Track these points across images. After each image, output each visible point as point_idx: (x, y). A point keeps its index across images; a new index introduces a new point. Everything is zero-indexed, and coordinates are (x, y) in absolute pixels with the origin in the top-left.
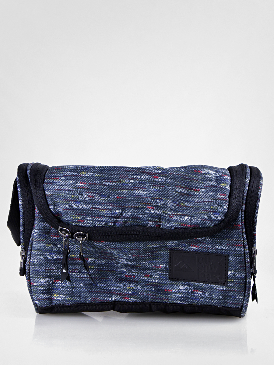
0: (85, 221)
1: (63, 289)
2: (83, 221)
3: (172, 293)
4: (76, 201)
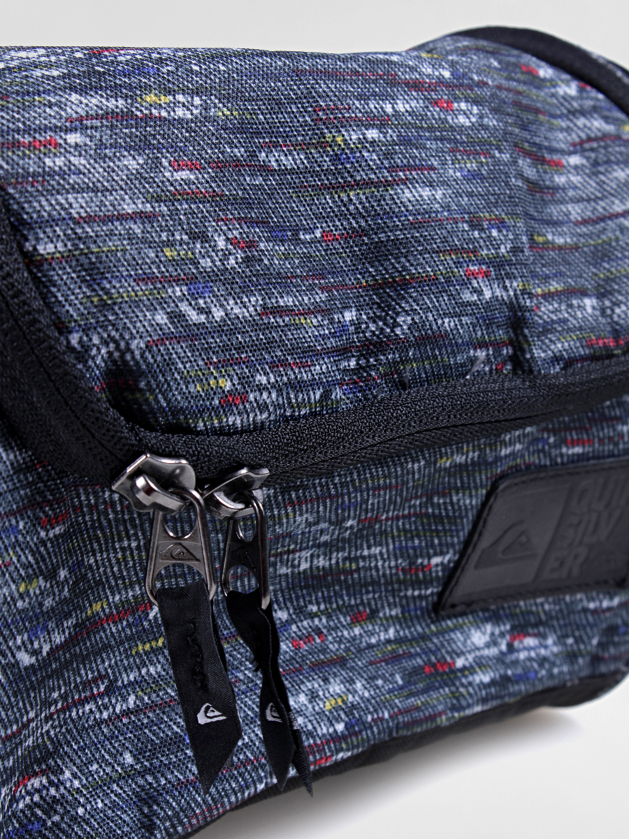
0: (251, 397)
1: (56, 818)
2: (244, 399)
3: (456, 677)
4: (197, 282)
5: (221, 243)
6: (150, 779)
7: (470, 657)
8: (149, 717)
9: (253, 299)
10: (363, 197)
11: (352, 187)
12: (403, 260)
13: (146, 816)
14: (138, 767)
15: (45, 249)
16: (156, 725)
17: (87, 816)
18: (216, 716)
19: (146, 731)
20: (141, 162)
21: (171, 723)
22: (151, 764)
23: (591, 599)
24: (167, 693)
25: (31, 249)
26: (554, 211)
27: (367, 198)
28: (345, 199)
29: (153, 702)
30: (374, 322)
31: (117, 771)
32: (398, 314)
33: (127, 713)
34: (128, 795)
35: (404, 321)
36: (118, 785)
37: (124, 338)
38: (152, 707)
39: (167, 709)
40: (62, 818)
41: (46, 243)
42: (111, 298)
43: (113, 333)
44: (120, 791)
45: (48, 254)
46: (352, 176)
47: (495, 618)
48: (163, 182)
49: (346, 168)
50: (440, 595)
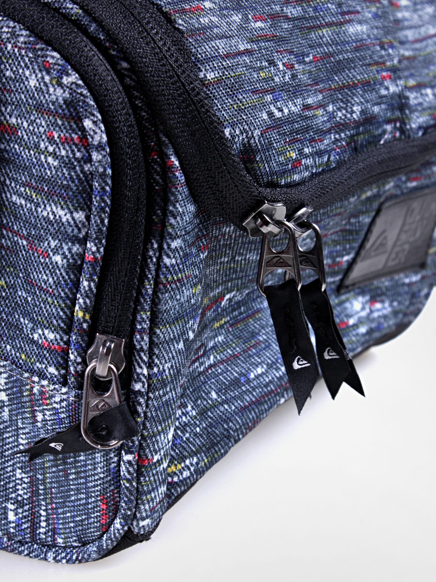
5: (281, 67)
6: (226, 406)
7: (356, 317)
8: (221, 368)
9: (298, 100)
10: (330, 33)
11: (324, 26)
12: (352, 71)
13: (225, 429)
14: (219, 400)
15: (210, 76)
16: (225, 373)
17: (201, 433)
18: (305, 364)
19: (221, 377)
20: (240, 17)
21: (232, 371)
22: (226, 397)
23: (407, 277)
24: (228, 352)
25: (203, 76)
26: (401, 34)
27: (332, 33)
28: (321, 34)
29: (222, 359)
30: (340, 111)
31: (209, 403)
32: (353, 105)
33: (211, 366)
34: (216, 418)
35: (357, 109)
36: (211, 412)
37: (251, 130)
38: (222, 362)
39: (229, 362)
40: (190, 435)
41: (210, 72)
42: (243, 105)
43: (246, 127)
44: (212, 416)
45: (212, 79)
46: (324, 20)
47: (362, 293)
48: (251, 29)
49: (320, 15)
50: (342, 280)
